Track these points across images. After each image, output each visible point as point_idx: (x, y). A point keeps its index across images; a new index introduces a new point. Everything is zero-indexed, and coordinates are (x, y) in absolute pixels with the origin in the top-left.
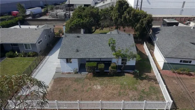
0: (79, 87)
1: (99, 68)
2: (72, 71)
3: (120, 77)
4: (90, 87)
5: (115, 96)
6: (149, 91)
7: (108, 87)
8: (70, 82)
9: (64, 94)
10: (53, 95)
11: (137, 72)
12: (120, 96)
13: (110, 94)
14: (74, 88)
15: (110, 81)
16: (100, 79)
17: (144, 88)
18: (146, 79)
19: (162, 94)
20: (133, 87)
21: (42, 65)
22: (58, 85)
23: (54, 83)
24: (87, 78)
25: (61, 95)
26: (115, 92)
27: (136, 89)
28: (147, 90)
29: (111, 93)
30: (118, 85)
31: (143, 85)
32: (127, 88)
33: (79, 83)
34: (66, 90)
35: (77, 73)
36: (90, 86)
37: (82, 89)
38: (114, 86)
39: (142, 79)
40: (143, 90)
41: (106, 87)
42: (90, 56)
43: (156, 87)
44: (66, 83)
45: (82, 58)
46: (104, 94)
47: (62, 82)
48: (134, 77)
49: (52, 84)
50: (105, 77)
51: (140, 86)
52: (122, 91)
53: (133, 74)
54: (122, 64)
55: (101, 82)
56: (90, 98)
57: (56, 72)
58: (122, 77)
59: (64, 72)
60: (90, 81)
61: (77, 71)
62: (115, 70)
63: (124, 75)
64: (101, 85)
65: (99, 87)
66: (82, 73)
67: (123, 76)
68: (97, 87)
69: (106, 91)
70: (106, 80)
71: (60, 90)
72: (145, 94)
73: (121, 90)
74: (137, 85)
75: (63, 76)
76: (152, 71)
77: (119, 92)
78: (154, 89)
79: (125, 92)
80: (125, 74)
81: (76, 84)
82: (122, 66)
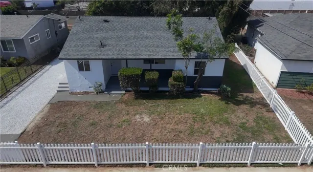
0: (102, 117)
1: (148, 79)
2: (92, 90)
3: (191, 100)
4: (126, 117)
5: (182, 135)
6: (256, 126)
7: (166, 119)
8: (84, 109)
9: (68, 132)
10: (41, 134)
11: (226, 89)
12: (192, 135)
13: (170, 132)
14: (91, 121)
15: (169, 107)
16: (148, 104)
17: (244, 121)
18: (246, 104)
19: (286, 132)
20: (221, 117)
21: (33, 79)
22: (57, 115)
23: (49, 112)
24: (121, 101)
25: (60, 134)
26: (181, 127)
27: (228, 123)
28: (252, 123)
29: (172, 129)
30: (188, 114)
31: (241, 115)
32: (208, 121)
33: (103, 110)
34: (74, 124)
35: (102, 92)
36: (128, 117)
37: (108, 122)
38: (179, 117)
39: (238, 103)
40: (242, 123)
41: (162, 119)
42: (128, 54)
43: (269, 118)
44: (75, 110)
45: (110, 58)
46: (157, 131)
47: (67, 108)
48: (222, 100)
49: (44, 113)
50: (160, 99)
51: (235, 116)
52: (196, 127)
53: (219, 94)
54: (195, 74)
55: (152, 108)
56: (124, 139)
57: (58, 91)
58: (195, 100)
59: (75, 91)
60: (127, 107)
61: (102, 87)
62: (180, 83)
63: (201, 96)
64: (151, 114)
65: (146, 119)
66: (113, 92)
67: (198, 98)
68: (142, 118)
69: (160, 126)
70: (161, 105)
71: (60, 124)
72: (248, 131)
73: (196, 124)
74: (229, 114)
75: (72, 98)
76: (255, 90)
77: (191, 128)
78: (266, 122)
79: (203, 128)
80: (202, 94)
81: (97, 112)
82: (197, 77)
